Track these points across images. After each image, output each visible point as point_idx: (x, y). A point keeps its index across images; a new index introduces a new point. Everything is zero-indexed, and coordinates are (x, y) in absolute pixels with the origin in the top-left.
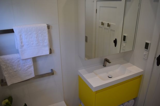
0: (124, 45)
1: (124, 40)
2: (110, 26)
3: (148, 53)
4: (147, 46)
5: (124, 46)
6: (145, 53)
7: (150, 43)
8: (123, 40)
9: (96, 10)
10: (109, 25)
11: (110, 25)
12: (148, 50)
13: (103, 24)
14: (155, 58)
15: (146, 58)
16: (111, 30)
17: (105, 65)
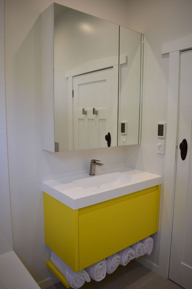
0: (124, 140)
1: (123, 130)
2: (97, 114)
3: (165, 142)
4: (161, 130)
5: (124, 142)
6: (160, 144)
7: (166, 124)
8: (122, 132)
9: (73, 91)
10: (95, 112)
11: (97, 112)
12: (163, 137)
13: (85, 112)
14: (177, 147)
15: (163, 153)
16: (99, 119)
17: (93, 173)
